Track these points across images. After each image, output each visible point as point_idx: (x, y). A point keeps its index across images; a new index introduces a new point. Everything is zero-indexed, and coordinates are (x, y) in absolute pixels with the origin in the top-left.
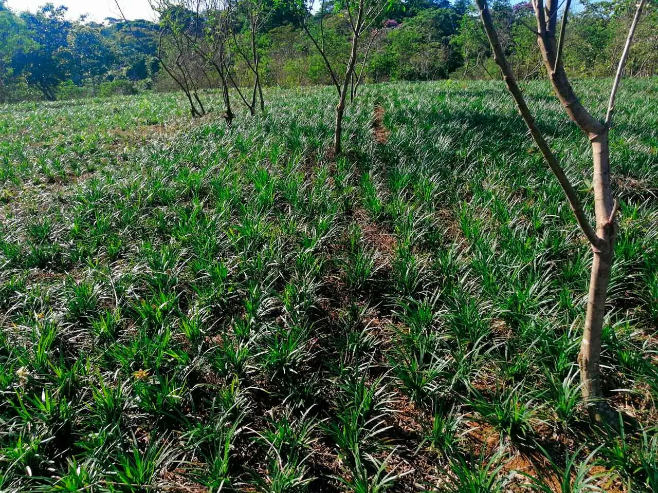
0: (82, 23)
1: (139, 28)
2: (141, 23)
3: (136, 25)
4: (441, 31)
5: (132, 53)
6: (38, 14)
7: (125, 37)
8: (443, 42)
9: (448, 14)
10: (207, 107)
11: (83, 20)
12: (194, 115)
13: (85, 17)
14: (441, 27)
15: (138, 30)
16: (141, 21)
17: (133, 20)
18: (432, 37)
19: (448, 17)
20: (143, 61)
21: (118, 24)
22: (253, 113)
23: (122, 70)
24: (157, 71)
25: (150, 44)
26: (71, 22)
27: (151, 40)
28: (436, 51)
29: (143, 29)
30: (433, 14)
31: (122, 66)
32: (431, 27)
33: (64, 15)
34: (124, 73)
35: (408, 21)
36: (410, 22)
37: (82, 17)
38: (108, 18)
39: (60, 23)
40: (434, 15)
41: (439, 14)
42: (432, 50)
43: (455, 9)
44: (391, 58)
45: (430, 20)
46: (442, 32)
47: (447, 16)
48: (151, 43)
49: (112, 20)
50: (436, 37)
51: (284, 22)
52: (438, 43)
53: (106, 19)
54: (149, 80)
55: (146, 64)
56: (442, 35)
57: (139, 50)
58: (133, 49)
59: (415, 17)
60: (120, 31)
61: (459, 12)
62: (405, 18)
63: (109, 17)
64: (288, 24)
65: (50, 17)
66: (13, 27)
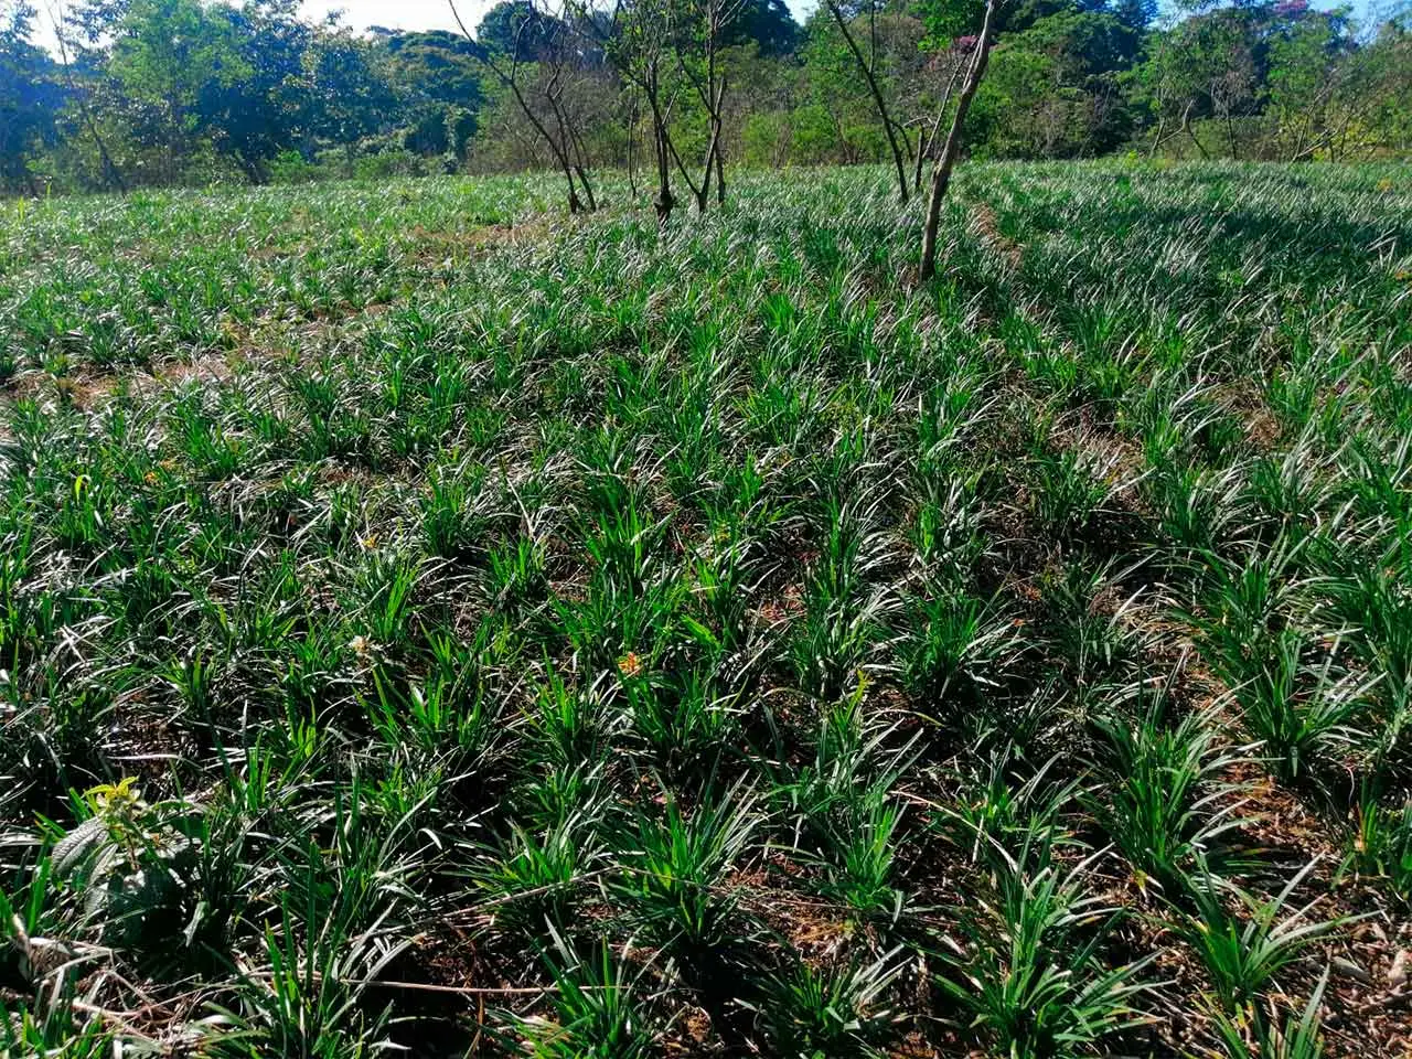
0: (333, 30)
1: (436, 49)
2: (440, 39)
3: (430, 42)
4: (1086, 63)
5: (419, 99)
6: (246, 8)
7: (406, 65)
8: (1088, 87)
9: (1102, 25)
10: (598, 196)
11: (333, 23)
12: (574, 211)
13: (337, 16)
14: (1085, 53)
15: (433, 52)
16: (438, 33)
17: (423, 31)
18: (1065, 77)
19: (1104, 33)
20: (441, 117)
21: (394, 39)
22: (702, 208)
23: (396, 135)
24: (473, 135)
25: (457, 82)
26: (309, 26)
27: (459, 74)
28: (1070, 107)
29: (444, 50)
30: (1068, 24)
31: (397, 127)
32: (1063, 52)
33: (296, 12)
34: (400, 141)
35: (1010, 39)
36: (1016, 42)
37: (331, 16)
38: (373, 28)
39: (288, 28)
40: (1071, 28)
41: (1083, 25)
42: (1063, 105)
43: (1118, 15)
44: (991, 107)
45: (1061, 38)
46: (1089, 64)
47: (1100, 29)
48: (459, 79)
49: (380, 30)
50: (1072, 76)
51: (739, 39)
52: (1076, 90)
53: (368, 29)
54: (451, 156)
55: (445, 122)
56: (1087, 71)
57: (434, 93)
58: (421, 92)
59: (1027, 32)
60: (397, 53)
61: (1126, 22)
62: (1004, 34)
63: (376, 24)
64: (748, 42)
65: (269, 15)
66: (203, 31)
